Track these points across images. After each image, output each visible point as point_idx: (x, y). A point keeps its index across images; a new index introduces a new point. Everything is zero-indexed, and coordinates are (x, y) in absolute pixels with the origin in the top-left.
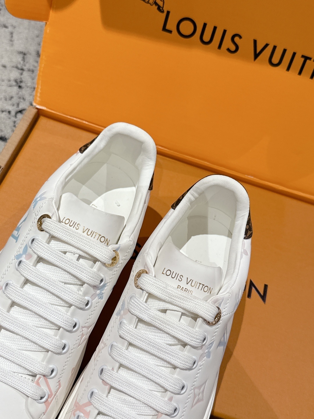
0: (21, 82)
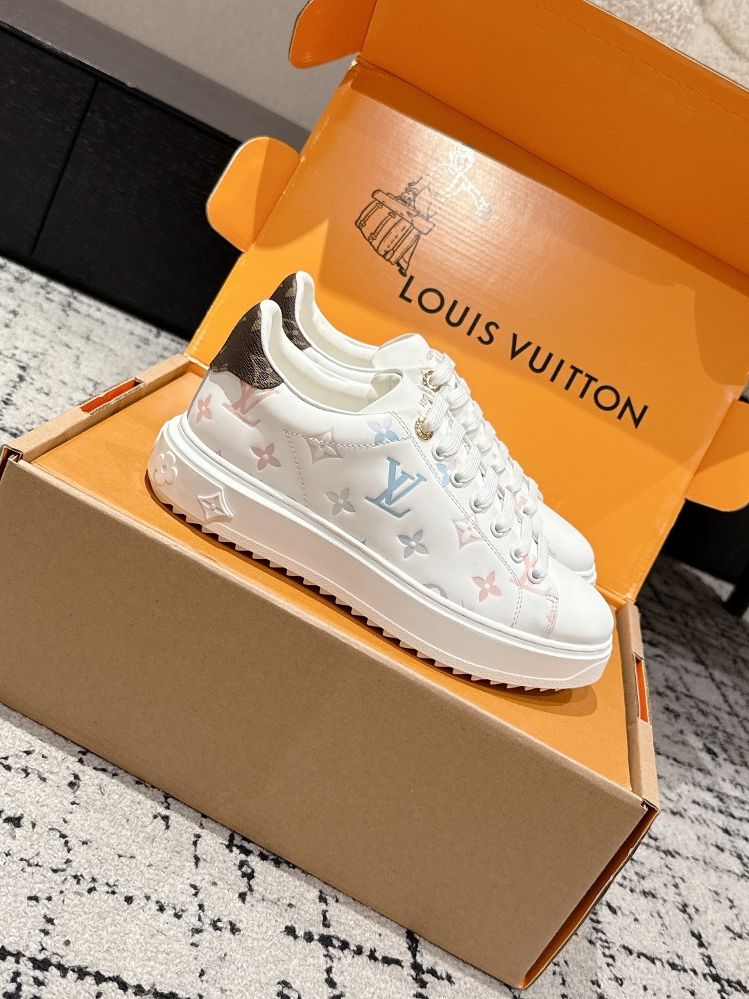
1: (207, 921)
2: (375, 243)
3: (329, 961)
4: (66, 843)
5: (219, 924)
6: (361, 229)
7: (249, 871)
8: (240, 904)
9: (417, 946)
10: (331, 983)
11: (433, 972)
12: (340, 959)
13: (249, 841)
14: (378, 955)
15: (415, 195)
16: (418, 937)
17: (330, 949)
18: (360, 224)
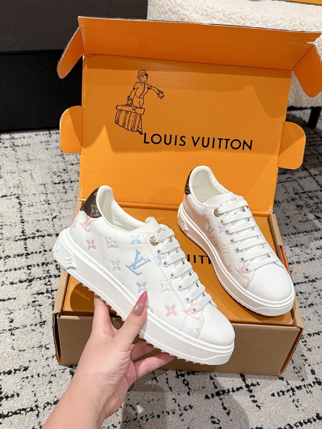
0: (48, 201)
1: (182, 409)
2: (126, 127)
3: (221, 401)
4: (133, 407)
5: (186, 408)
6: (118, 124)
7: (187, 382)
8: (189, 397)
9: (245, 378)
10: (225, 408)
11: (253, 385)
12: (224, 398)
13: (182, 371)
14: (235, 389)
15: (132, 100)
16: (244, 374)
17: (221, 396)
18: (117, 122)
